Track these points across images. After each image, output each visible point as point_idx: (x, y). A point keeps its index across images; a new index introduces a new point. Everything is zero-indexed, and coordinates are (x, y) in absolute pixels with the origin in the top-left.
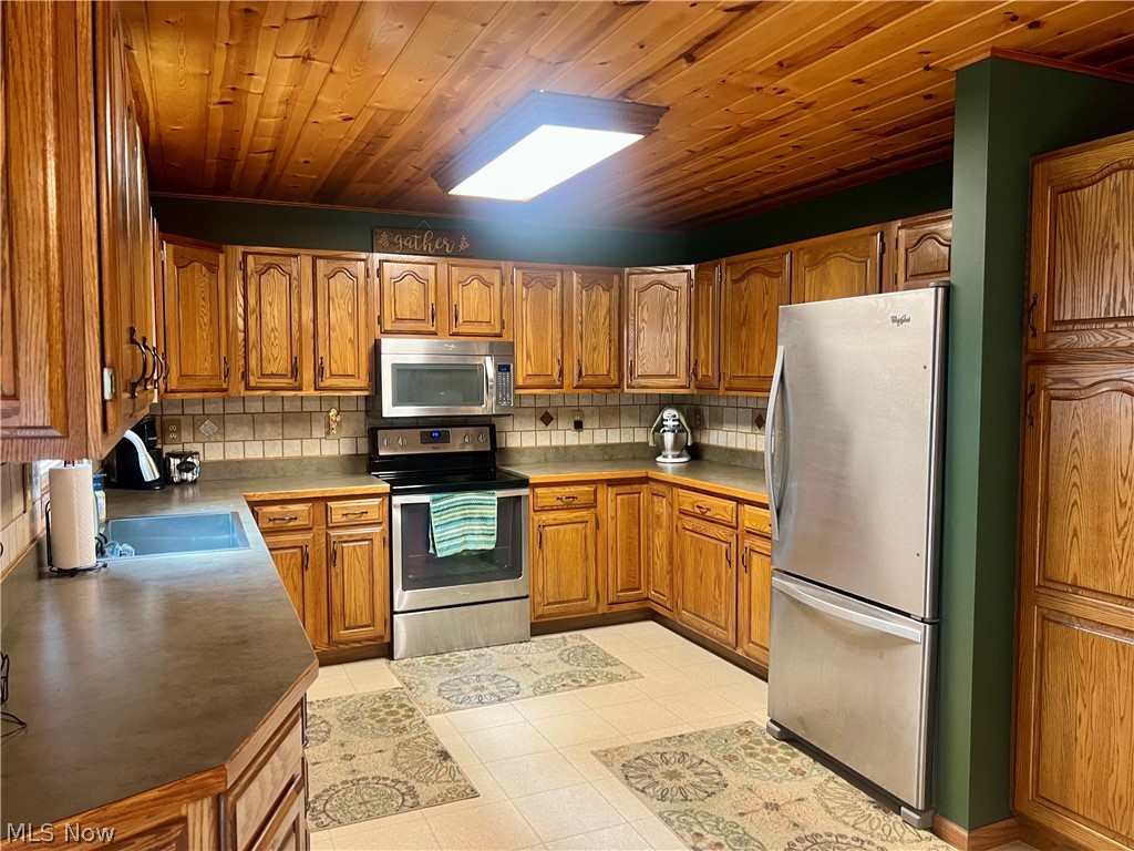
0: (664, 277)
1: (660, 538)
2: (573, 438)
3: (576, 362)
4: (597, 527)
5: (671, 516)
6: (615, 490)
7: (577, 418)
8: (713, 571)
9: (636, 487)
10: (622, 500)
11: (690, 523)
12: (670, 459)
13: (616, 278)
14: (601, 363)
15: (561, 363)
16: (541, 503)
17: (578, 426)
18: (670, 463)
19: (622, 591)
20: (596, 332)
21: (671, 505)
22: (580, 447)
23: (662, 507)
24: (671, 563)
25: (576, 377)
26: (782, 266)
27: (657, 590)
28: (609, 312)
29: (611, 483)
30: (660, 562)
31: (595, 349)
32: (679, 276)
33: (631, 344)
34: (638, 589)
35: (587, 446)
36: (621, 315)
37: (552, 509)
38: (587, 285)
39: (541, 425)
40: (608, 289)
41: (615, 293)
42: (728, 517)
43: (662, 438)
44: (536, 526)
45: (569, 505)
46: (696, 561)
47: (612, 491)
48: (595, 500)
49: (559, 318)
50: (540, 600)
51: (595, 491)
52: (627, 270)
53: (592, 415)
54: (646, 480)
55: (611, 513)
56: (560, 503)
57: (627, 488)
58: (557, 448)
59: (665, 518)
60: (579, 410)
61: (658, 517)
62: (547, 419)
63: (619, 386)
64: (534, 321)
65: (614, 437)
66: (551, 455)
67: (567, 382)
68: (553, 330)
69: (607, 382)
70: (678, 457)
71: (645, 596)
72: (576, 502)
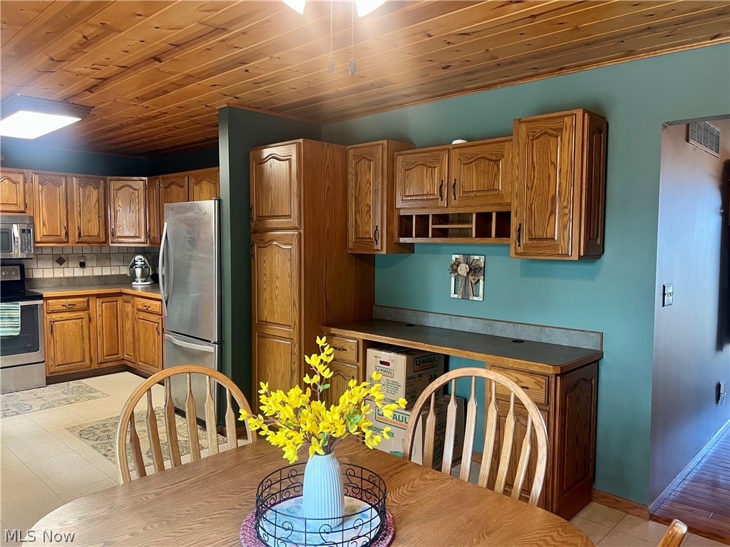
0: (130, 183)
1: (128, 325)
2: (79, 272)
3: (76, 229)
4: (90, 320)
5: (133, 312)
6: (101, 300)
7: (82, 261)
8: (152, 339)
9: (114, 299)
10: (106, 306)
11: (142, 315)
12: (140, 283)
13: (102, 182)
14: (94, 229)
15: (67, 228)
16: (51, 308)
17: (83, 265)
18: (139, 285)
19: (107, 356)
20: (90, 212)
21: (133, 306)
22: (84, 277)
23: (129, 308)
24: (134, 338)
25: (77, 236)
26: (184, 182)
27: (127, 354)
28: (98, 200)
29: (98, 296)
30: (129, 338)
31: (89, 221)
32: (139, 183)
33: (113, 219)
34: (118, 354)
35: (89, 277)
36: (105, 202)
37: (59, 312)
38: (83, 185)
39: (57, 265)
40: (97, 188)
41: (101, 190)
42: (158, 310)
43: (134, 271)
44: (48, 321)
45: (71, 309)
46: (145, 335)
47: (99, 301)
48: (88, 306)
49: (65, 203)
50: (52, 363)
51: (88, 301)
52: (109, 177)
53: (92, 259)
54: (121, 294)
55: (99, 312)
56: (64, 308)
57: (109, 299)
58: (68, 278)
59: (130, 314)
60: (83, 256)
61: (127, 314)
62: (61, 261)
63: (106, 242)
64: (47, 205)
65: (107, 271)
66: (64, 283)
67: (71, 239)
68: (60, 209)
69: (98, 240)
70: (145, 281)
71: (121, 358)
72: (75, 307)
